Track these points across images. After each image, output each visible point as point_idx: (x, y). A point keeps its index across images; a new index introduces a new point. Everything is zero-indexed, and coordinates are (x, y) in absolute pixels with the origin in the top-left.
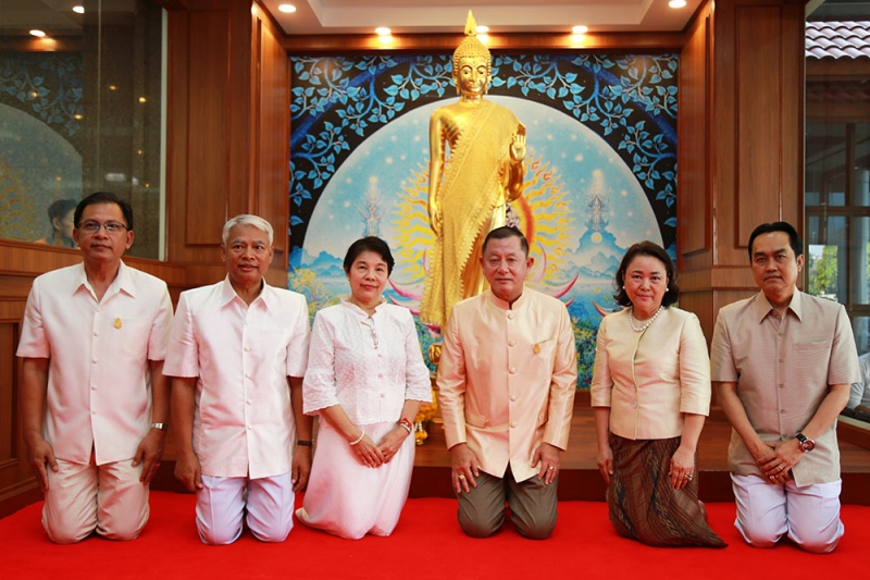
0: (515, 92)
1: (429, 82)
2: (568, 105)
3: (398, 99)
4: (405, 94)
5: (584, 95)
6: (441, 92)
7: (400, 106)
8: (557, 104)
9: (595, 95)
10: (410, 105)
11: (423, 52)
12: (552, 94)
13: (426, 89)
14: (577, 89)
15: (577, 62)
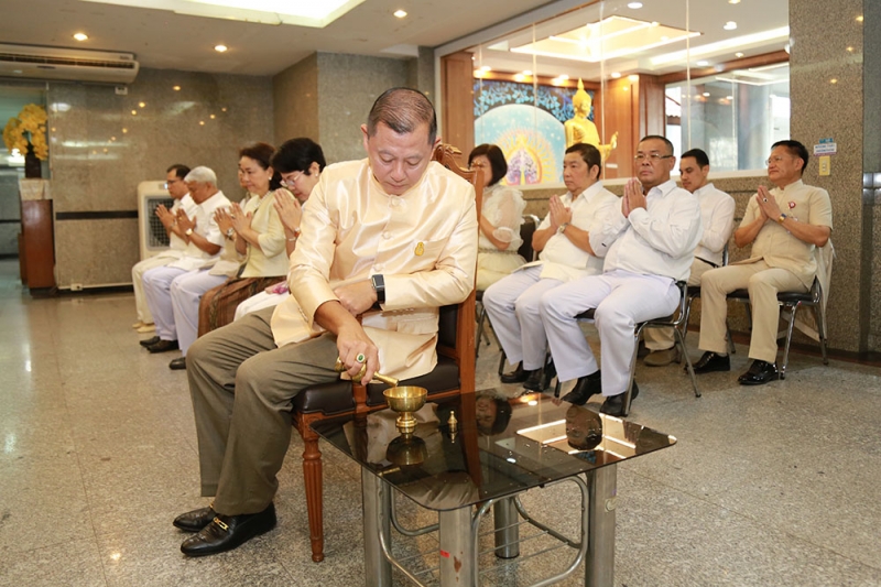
0: (532, 104)
1: (498, 96)
2: (554, 112)
3: (485, 104)
4: (488, 102)
5: (560, 108)
6: (503, 102)
7: (486, 107)
8: (550, 111)
9: (564, 108)
10: (491, 107)
11: (501, 81)
12: (548, 107)
13: (497, 99)
14: (558, 105)
15: (557, 91)
